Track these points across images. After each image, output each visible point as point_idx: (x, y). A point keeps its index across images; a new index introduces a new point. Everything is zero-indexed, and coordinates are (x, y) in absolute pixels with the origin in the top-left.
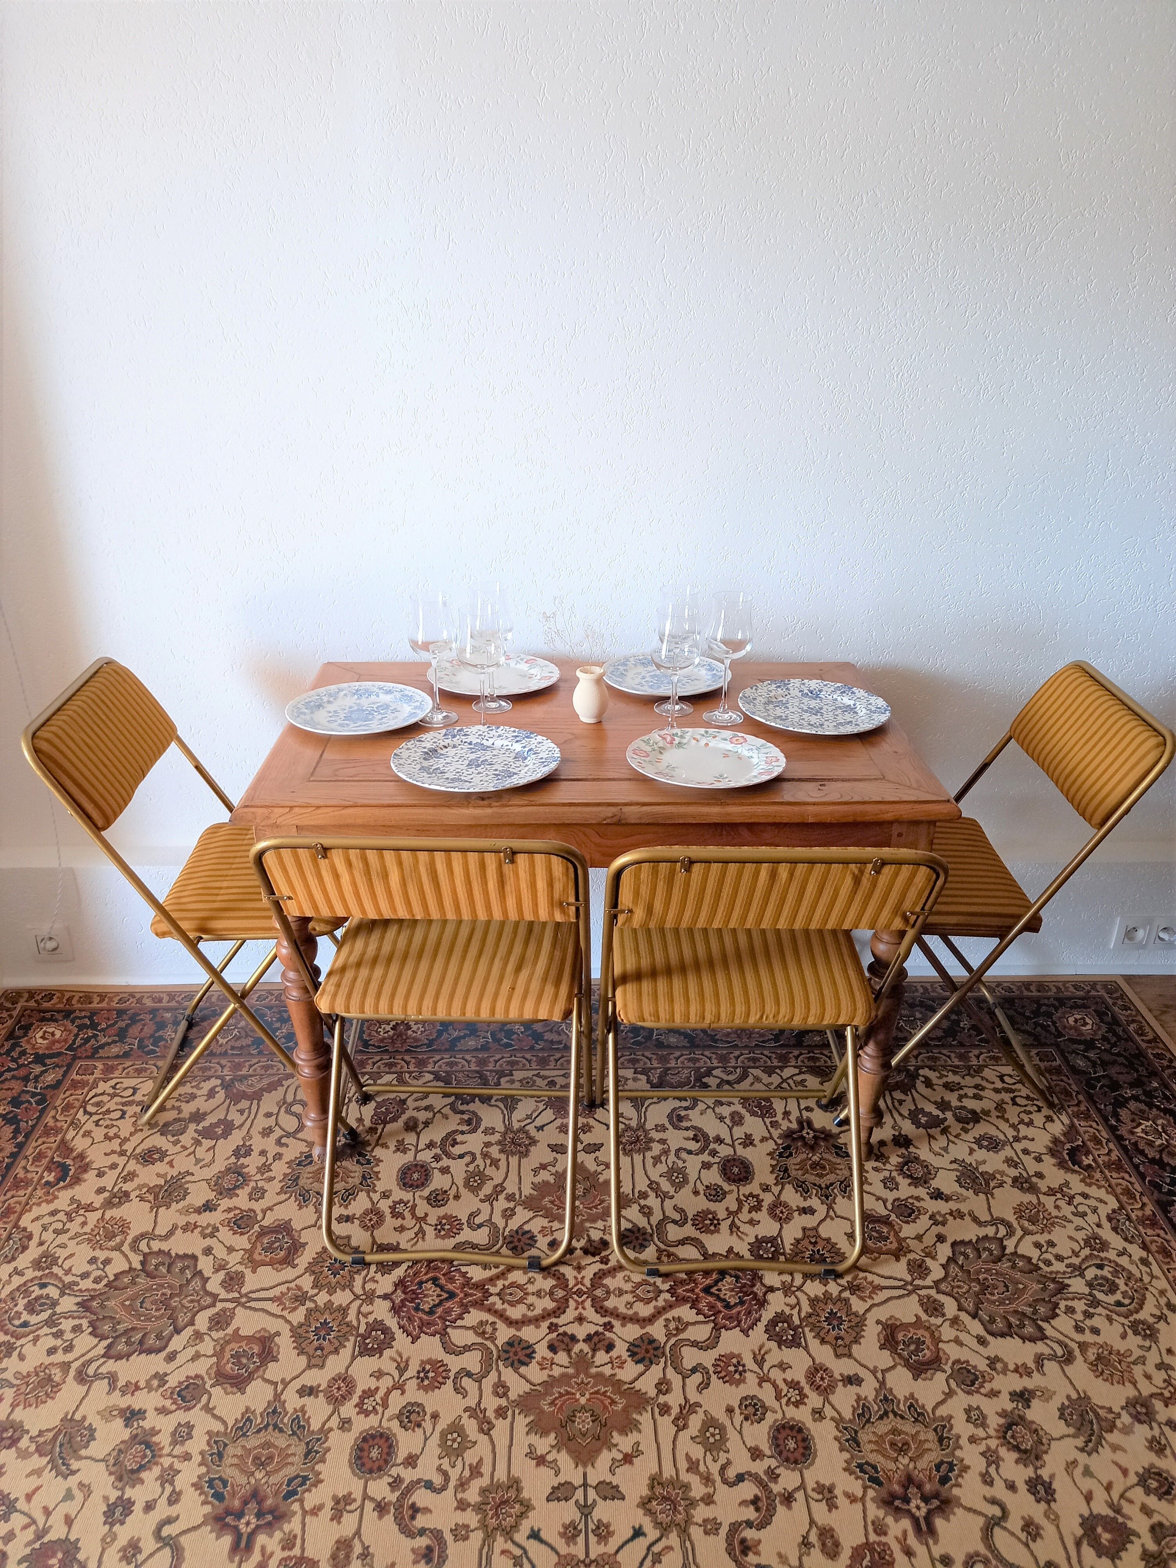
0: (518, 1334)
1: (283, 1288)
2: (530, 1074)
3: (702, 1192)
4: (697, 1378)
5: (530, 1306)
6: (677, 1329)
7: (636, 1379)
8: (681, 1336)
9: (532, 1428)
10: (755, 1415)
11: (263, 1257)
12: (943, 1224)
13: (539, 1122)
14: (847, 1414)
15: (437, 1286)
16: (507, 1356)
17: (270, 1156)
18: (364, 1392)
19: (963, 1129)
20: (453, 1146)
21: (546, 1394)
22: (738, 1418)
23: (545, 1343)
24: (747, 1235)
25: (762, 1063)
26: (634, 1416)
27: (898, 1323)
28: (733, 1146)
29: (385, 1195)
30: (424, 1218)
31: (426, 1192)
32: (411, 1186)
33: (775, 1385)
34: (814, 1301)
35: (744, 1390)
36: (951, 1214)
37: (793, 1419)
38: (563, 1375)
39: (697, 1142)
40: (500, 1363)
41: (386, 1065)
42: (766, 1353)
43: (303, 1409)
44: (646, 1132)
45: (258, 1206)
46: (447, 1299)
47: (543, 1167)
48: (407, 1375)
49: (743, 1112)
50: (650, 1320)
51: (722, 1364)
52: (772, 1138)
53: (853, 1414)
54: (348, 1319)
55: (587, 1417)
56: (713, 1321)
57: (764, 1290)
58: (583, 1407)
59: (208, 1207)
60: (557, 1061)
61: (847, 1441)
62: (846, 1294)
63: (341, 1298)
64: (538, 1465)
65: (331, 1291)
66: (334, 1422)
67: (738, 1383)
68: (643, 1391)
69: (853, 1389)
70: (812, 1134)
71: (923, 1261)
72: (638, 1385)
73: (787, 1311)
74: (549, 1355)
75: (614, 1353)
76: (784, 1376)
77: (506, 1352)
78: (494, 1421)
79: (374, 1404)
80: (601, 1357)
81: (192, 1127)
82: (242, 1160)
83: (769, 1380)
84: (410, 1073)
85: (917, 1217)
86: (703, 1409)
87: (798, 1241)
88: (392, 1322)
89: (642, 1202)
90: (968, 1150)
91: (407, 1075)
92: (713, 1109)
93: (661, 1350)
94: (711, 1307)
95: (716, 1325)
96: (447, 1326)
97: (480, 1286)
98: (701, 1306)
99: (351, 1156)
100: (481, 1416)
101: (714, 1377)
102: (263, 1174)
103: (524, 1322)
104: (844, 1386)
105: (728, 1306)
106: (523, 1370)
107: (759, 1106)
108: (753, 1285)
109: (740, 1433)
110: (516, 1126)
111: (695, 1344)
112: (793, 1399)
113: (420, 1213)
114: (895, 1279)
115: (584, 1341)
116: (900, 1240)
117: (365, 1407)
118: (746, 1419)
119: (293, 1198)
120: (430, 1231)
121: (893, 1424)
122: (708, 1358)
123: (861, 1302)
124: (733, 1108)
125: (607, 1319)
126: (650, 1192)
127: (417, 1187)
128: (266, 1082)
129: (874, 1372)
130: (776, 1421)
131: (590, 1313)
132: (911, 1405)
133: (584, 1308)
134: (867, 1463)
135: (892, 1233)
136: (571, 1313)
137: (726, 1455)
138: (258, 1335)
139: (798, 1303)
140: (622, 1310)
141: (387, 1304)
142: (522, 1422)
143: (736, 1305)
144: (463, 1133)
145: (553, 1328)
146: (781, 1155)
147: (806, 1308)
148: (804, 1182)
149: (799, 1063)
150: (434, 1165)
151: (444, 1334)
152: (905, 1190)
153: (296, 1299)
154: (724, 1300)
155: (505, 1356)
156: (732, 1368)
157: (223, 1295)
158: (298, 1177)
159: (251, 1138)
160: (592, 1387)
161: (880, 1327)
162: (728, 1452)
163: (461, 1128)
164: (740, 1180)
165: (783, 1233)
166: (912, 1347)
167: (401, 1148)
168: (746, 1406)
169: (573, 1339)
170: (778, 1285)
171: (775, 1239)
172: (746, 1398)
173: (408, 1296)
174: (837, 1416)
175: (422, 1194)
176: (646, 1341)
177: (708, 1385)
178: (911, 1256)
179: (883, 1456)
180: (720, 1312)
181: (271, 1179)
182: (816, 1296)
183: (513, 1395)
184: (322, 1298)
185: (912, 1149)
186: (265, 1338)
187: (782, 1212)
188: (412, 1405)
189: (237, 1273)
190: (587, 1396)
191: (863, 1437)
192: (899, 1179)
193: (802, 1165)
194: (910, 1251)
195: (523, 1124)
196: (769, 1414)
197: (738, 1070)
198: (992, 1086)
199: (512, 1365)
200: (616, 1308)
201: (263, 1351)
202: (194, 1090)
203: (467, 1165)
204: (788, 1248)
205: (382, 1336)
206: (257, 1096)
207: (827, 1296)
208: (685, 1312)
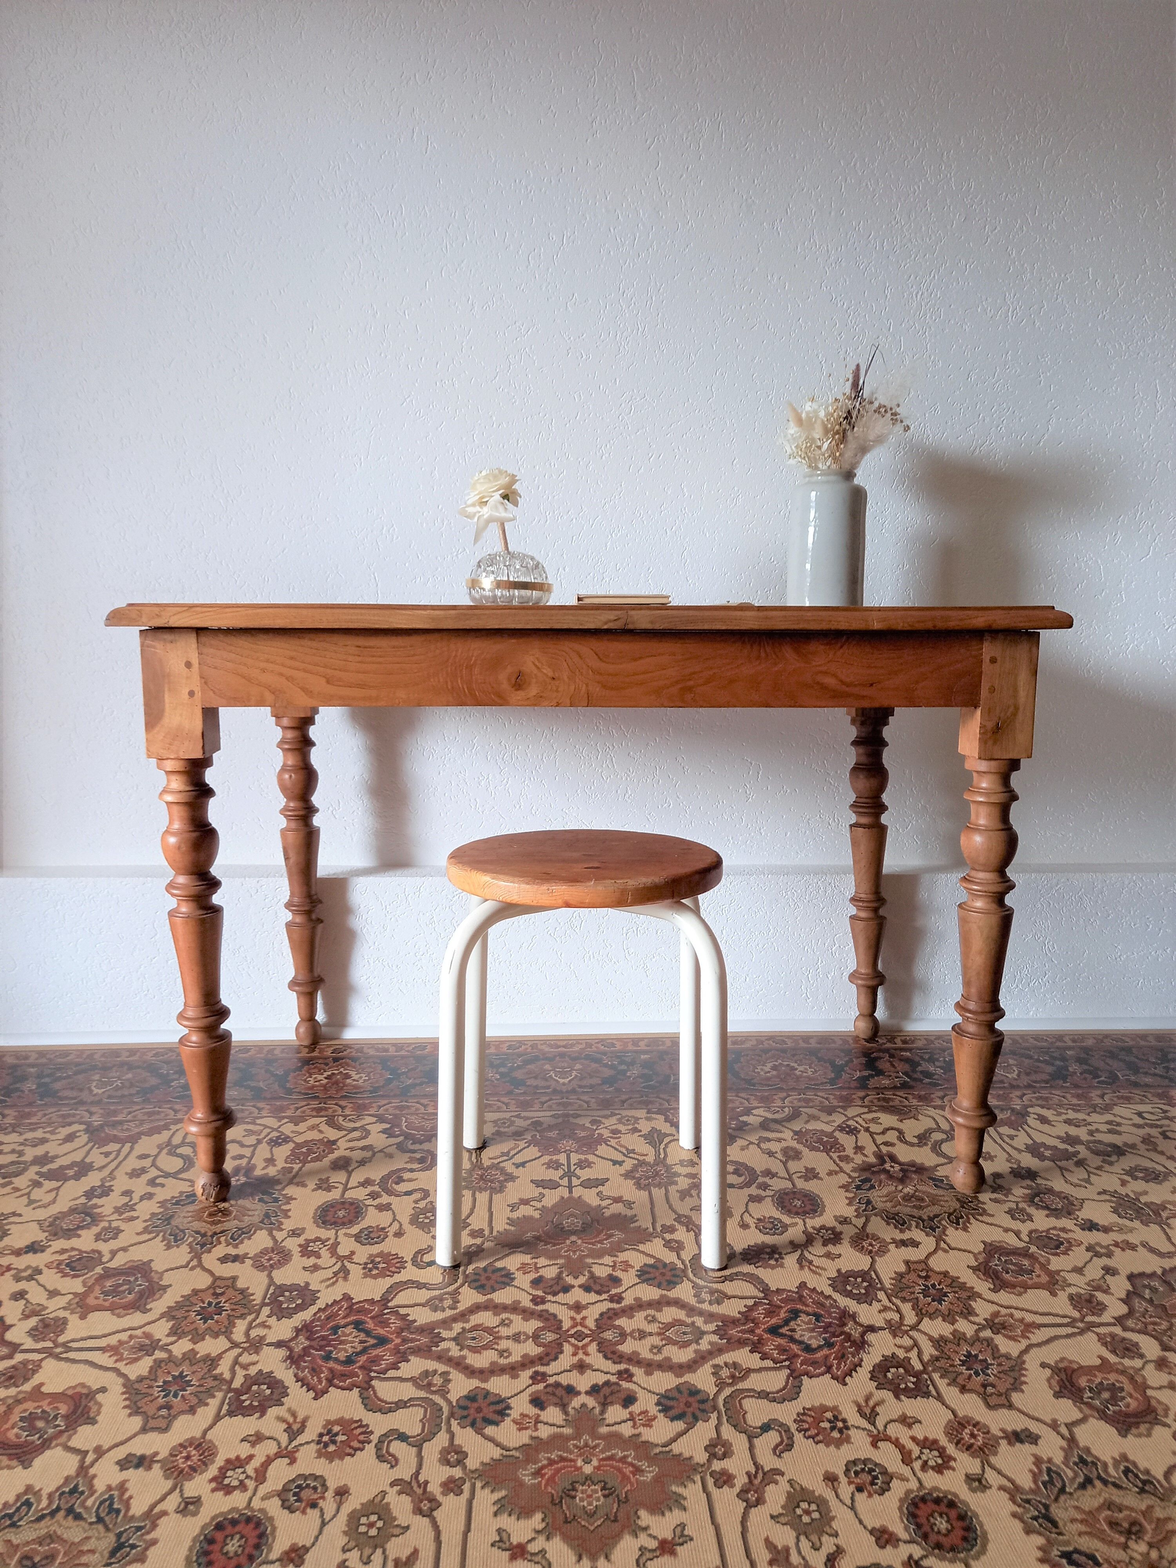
0: (483, 1385)
1: (124, 1336)
2: (507, 1115)
3: (753, 1226)
4: (772, 1438)
5: (501, 1353)
6: (733, 1376)
7: (674, 1440)
8: (740, 1386)
9: (501, 1508)
10: (872, 1483)
11: (100, 1302)
12: (1109, 1255)
13: (518, 1159)
14: (1026, 1482)
15: (359, 1330)
16: (465, 1413)
17: (136, 1197)
18: (228, 1461)
19: (1104, 1161)
20: (397, 1183)
21: (528, 1461)
22: (846, 1489)
23: (525, 1397)
24: (825, 1269)
25: (818, 1103)
26: (674, 1488)
27: (1075, 1366)
28: (790, 1179)
29: (295, 1233)
30: (350, 1257)
31: (355, 1230)
32: (335, 1223)
33: (897, 1443)
34: (939, 1342)
35: (847, 1453)
36: (1116, 1245)
37: (936, 1489)
38: (554, 1437)
39: (740, 1176)
40: (454, 1423)
41: (313, 1109)
42: (877, 1404)
43: (122, 1487)
44: (668, 1168)
45: (105, 1248)
46: (374, 1346)
47: (525, 1202)
48: (301, 1439)
49: (800, 1147)
50: (691, 1366)
51: (810, 1420)
52: (842, 1170)
53: (1035, 1482)
54: (217, 1371)
55: (596, 1492)
56: (788, 1367)
57: (860, 1329)
58: (588, 1479)
59: (33, 1248)
60: (543, 1103)
61: (1035, 1518)
62: (987, 1333)
63: (210, 1346)
64: (513, 1558)
65: (197, 1337)
66: (173, 1502)
67: (838, 1443)
68: (686, 1454)
69: (1027, 1449)
70: (897, 1167)
71: (1092, 1296)
72: (676, 1448)
73: (901, 1354)
74: (533, 1411)
75: (636, 1408)
76: (911, 1433)
77: (465, 1408)
78: (440, 1498)
79: (242, 1477)
80: (615, 1413)
81: (35, 1168)
82: (95, 1201)
83: (888, 1439)
84: (345, 1117)
85: (1068, 1249)
86: (787, 1477)
87: (900, 1276)
88: (285, 1375)
89: (668, 1236)
90: (1119, 1182)
91: (341, 1118)
92: (758, 1145)
93: (711, 1403)
94: (782, 1350)
95: (793, 1371)
96: (372, 1379)
97: (428, 1329)
98: (766, 1349)
99: (252, 1195)
100: (419, 1491)
101: (798, 1437)
102: (121, 1214)
103: (495, 1370)
104: (1010, 1443)
105: (808, 1349)
106: (490, 1430)
107: (820, 1141)
108: (844, 1325)
109: (852, 1508)
110: (486, 1163)
111: (763, 1395)
112: (931, 1463)
113: (342, 1251)
114: (1057, 1315)
115: (587, 1393)
116: (1052, 1274)
117: (227, 1481)
118: (860, 1489)
119: (160, 1238)
120: (356, 1271)
121: (1105, 1495)
122: (787, 1413)
123: (1011, 1343)
124: (784, 1144)
125: (623, 1367)
126: (677, 1226)
127: (344, 1224)
128: (146, 1126)
129: (1054, 1425)
130: (908, 1492)
131: (595, 1358)
132: (1127, 1471)
133: (587, 1354)
134: (1076, 1551)
135: (1037, 1266)
136: (566, 1359)
137: (832, 1540)
138: (70, 1392)
139: (916, 1344)
140: (645, 1354)
141: (282, 1353)
142: (485, 1499)
143: (820, 1347)
144: (412, 1170)
145: (536, 1378)
146: (858, 1188)
147: (929, 1351)
148: (897, 1214)
149: (866, 1103)
150: (369, 1202)
151: (365, 1388)
152: (1042, 1221)
153: (141, 1348)
154: (801, 1343)
155: (459, 1412)
156: (825, 1425)
157: (29, 1343)
158: (172, 1217)
159: (113, 1179)
160: (602, 1451)
161: (1048, 1372)
162: (836, 1535)
163: (409, 1166)
164: (805, 1213)
165: (878, 1266)
166: (1106, 1395)
167: (324, 1185)
168: (856, 1473)
169: (571, 1390)
170: (880, 1323)
171: (867, 1273)
172: (854, 1462)
173: (314, 1343)
174: (1009, 1485)
175: (348, 1231)
176: (686, 1393)
177: (790, 1447)
178: (1072, 1290)
179: (1103, 1540)
180: (796, 1356)
181: (132, 1219)
182: (941, 1337)
183: (472, 1463)
184: (182, 1347)
185: (1039, 1181)
186: (80, 1395)
187: (871, 1245)
188: (305, 1477)
189: (57, 1319)
190: (595, 1462)
191: (1057, 1512)
192: (1032, 1210)
193: (890, 1197)
194: (1070, 1285)
195: (496, 1161)
196: (895, 1484)
197: (786, 1110)
198: (1130, 1122)
199: (473, 1425)
200: (636, 1353)
201: (74, 1412)
202: (48, 1136)
203: (416, 1202)
204: (888, 1284)
205: (268, 1392)
206: (133, 1140)
207: (959, 1337)
208: (744, 1357)
